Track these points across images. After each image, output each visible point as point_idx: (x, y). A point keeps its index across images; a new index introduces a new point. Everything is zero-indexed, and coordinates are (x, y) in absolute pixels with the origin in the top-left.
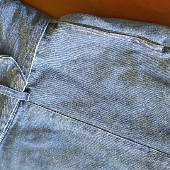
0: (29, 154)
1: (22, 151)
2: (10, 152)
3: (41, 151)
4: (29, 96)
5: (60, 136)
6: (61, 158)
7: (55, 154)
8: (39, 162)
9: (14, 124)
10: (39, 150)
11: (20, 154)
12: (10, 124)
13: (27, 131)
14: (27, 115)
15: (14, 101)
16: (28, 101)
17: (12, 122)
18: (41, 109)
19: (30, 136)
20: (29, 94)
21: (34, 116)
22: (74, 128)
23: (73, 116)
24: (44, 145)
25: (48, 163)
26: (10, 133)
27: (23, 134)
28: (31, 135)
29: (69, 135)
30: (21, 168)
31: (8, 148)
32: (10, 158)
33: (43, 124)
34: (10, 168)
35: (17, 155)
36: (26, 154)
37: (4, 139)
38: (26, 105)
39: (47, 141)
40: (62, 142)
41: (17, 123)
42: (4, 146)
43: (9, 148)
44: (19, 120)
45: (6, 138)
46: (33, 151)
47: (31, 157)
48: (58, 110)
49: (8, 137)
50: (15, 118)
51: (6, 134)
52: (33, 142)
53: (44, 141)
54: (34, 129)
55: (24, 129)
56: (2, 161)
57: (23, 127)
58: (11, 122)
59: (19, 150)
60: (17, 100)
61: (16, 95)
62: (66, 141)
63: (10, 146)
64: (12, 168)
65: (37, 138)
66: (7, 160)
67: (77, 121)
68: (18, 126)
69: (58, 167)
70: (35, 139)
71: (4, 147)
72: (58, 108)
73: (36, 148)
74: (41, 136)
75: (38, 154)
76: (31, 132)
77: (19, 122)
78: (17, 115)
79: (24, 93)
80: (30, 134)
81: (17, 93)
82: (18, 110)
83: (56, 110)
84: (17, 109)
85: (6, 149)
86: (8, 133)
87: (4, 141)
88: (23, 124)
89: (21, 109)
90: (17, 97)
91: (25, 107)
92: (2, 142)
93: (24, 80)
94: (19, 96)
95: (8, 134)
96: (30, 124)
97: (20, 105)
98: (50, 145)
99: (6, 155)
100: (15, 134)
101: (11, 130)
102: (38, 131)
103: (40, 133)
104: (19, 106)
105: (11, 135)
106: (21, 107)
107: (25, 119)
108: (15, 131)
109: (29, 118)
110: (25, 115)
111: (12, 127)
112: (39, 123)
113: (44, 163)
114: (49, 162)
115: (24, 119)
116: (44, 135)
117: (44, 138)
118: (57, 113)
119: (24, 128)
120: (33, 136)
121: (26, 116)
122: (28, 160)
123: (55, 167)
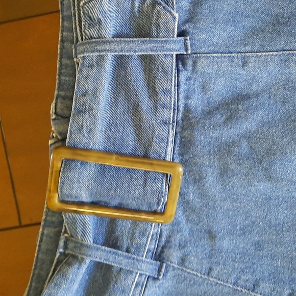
0: (230, 152)
1: (215, 152)
2: (195, 164)
3: (248, 136)
4: (189, 43)
5: (270, 98)
6: (288, 133)
7: (275, 132)
8: (253, 158)
9: (181, 109)
10: (245, 137)
11: (214, 159)
12: (176, 111)
13: (210, 113)
14: (197, 84)
15: (168, 59)
16: (189, 52)
17: (178, 106)
18: (218, 57)
19: (219, 118)
20: (188, 38)
21: (211, 79)
22: (288, 71)
23: (278, 47)
24: (248, 124)
25: (269, 152)
26: (183, 128)
27: (205, 119)
28: (219, 116)
29: (285, 88)
30: (226, 188)
31: (190, 158)
32: (200, 177)
33: (230, 90)
34: (206, 196)
35: (210, 163)
36: (224, 155)
37: (176, 146)
38: (190, 63)
39: (251, 114)
40: (276, 106)
41: (186, 106)
42: (181, 157)
43: (192, 156)
44: (187, 98)
45: (178, 141)
46: (233, 142)
47: (235, 155)
48: (248, 48)
49: (182, 138)
50: (181, 96)
51: (176, 133)
52: (227, 126)
53: (246, 116)
54: (219, 105)
55: (203, 111)
56: (188, 188)
57: (199, 109)
58: (176, 108)
59: (210, 152)
60: (172, 55)
61: (168, 46)
62: (284, 103)
63: (193, 152)
64: (209, 194)
65: (231, 115)
66: (195, 182)
67: (288, 52)
68: (190, 110)
69: (291, 153)
70: (229, 119)
71: (182, 160)
72: (246, 45)
73: (238, 135)
74: (237, 111)
75: (244, 144)
76: (216, 111)
77: (189, 102)
78: (181, 89)
79: (179, 38)
80: (216, 114)
81: (167, 41)
82: (180, 78)
83: (243, 49)
84: (177, 78)
85: (187, 161)
86: (179, 130)
87: (177, 148)
88: (197, 102)
89: (183, 75)
90: (170, 50)
91: (190, 68)
92: (175, 152)
93: (170, 13)
94: (173, 46)
95: (179, 132)
96: (208, 98)
97: (180, 68)
98: (260, 119)
99: (191, 174)
100: (191, 125)
101: (180, 122)
102: (227, 104)
103: (233, 107)
104: (178, 71)
105: (185, 130)
106: (182, 71)
107: (197, 93)
108: (189, 119)
109: (203, 88)
110: (194, 84)
111: (180, 115)
112: (224, 91)
113: (263, 155)
114: (271, 150)
115: (194, 92)
116: (240, 107)
117: (244, 111)
118: (248, 54)
119: (202, 109)
120: (222, 116)
121: (196, 86)
122: (232, 162)
123: (286, 154)
